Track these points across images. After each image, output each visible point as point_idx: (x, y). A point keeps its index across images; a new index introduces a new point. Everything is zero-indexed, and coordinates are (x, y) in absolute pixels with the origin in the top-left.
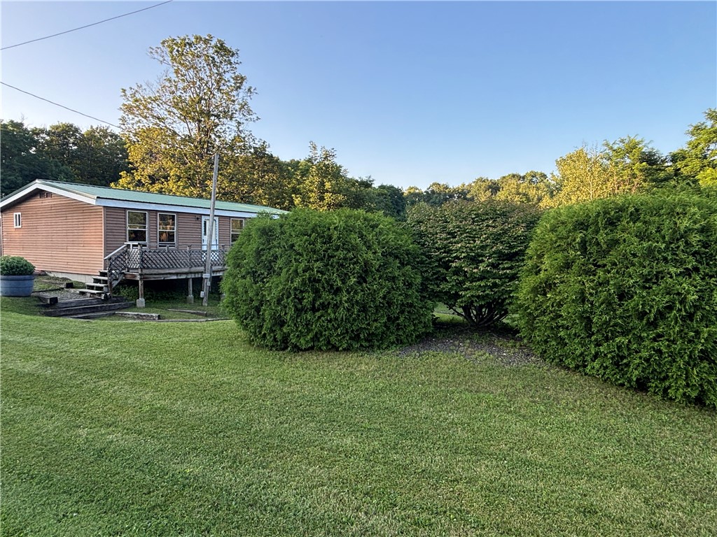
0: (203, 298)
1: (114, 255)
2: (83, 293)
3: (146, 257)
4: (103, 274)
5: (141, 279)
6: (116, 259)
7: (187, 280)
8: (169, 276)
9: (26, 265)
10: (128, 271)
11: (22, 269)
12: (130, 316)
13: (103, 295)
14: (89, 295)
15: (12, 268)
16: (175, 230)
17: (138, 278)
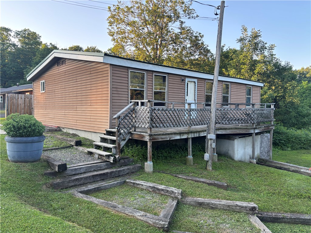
0: (208, 161)
1: (122, 113)
2: (90, 153)
3: (155, 115)
4: (109, 133)
5: (150, 140)
6: (124, 117)
7: (186, 140)
8: (173, 136)
9: (34, 125)
10: (135, 131)
11: (30, 129)
12: (144, 187)
13: (112, 158)
14: (97, 156)
15: (19, 129)
16: (166, 91)
17: (147, 139)
